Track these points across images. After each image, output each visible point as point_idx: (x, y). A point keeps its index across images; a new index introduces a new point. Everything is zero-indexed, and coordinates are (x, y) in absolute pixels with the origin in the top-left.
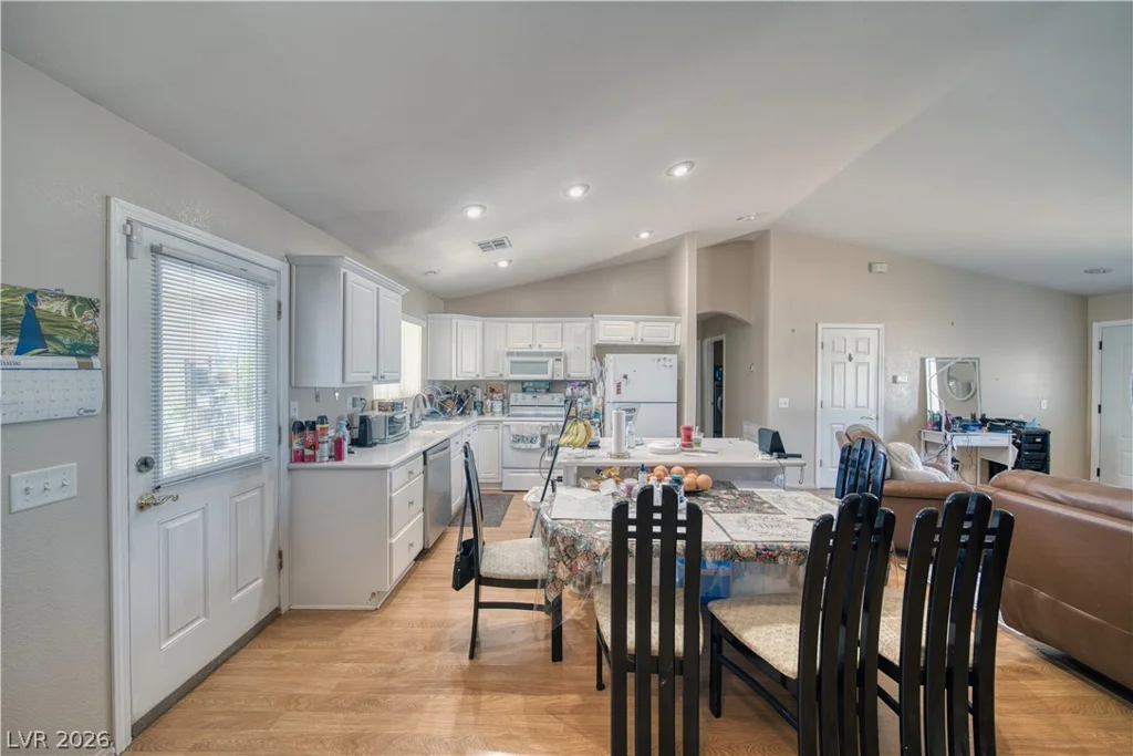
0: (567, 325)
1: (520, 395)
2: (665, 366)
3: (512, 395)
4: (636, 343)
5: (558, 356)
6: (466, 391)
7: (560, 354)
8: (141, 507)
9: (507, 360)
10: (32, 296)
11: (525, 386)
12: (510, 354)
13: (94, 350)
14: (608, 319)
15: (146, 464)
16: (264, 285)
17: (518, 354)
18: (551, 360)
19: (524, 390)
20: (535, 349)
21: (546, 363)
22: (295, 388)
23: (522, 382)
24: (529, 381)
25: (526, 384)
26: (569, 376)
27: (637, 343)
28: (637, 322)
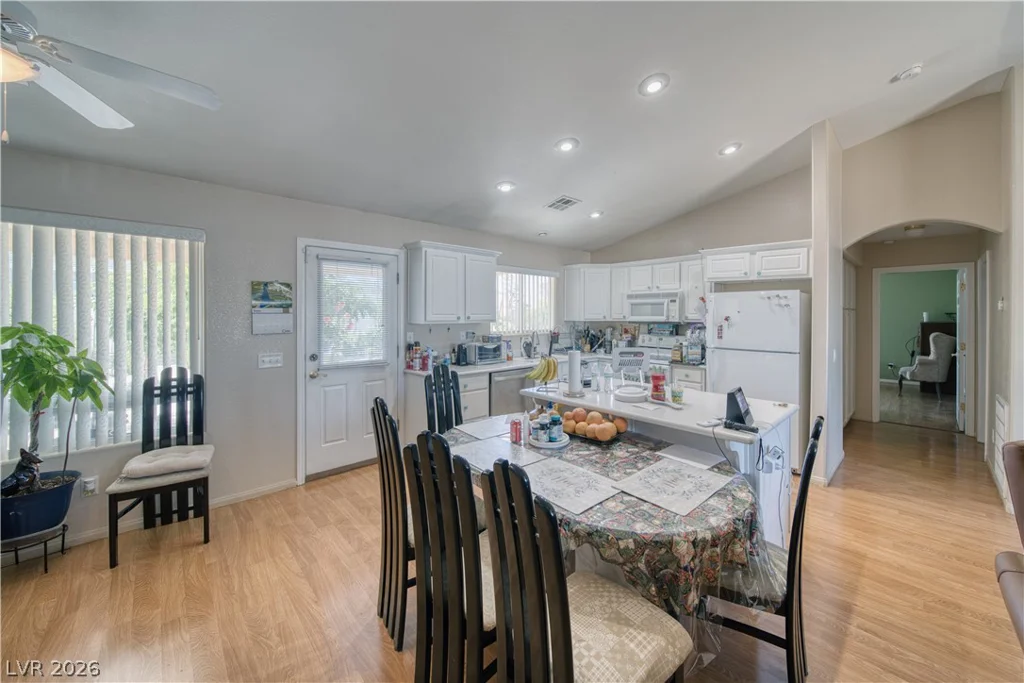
0: (684, 264)
1: (647, 337)
2: (780, 305)
3: (641, 337)
4: (751, 278)
5: (672, 297)
6: (600, 331)
7: (676, 295)
8: (312, 377)
9: (627, 303)
10: (266, 284)
11: (651, 328)
12: (630, 297)
13: (290, 306)
14: (716, 254)
15: (314, 357)
16: (385, 265)
17: (637, 296)
18: (666, 301)
19: (650, 332)
20: (655, 291)
21: (663, 304)
22: (409, 325)
23: (649, 323)
24: (654, 323)
25: (652, 326)
26: (686, 318)
27: (754, 277)
28: (753, 253)
